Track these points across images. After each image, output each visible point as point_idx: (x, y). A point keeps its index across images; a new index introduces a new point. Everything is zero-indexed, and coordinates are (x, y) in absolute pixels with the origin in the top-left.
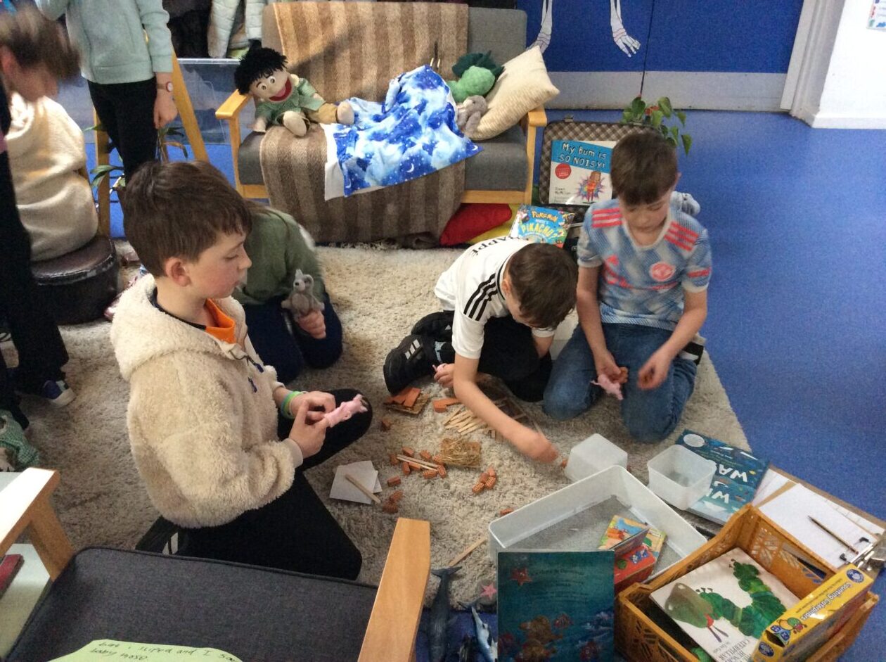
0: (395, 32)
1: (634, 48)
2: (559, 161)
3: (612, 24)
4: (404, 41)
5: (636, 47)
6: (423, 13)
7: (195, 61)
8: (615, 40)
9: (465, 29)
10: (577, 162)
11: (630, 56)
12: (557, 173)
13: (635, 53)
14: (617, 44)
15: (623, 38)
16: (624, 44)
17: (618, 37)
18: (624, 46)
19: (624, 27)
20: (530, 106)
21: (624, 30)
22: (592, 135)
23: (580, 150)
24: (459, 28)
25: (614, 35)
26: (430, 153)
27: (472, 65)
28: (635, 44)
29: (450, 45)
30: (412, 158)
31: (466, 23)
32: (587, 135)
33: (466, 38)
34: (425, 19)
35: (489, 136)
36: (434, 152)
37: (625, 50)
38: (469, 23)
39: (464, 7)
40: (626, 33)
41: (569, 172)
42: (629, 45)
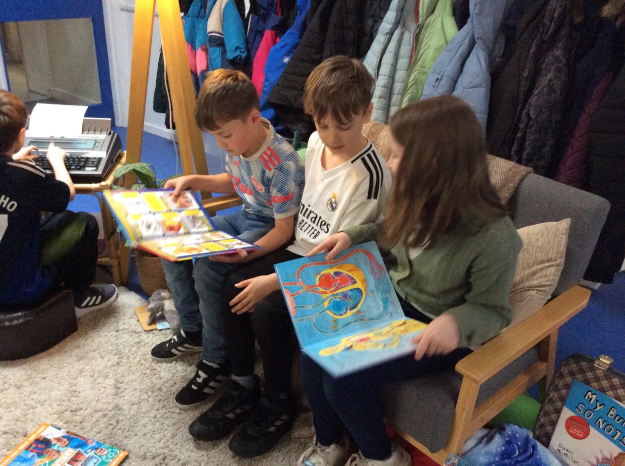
10: (601, 426)
12: (568, 427)
23: (611, 412)
41: (587, 434)
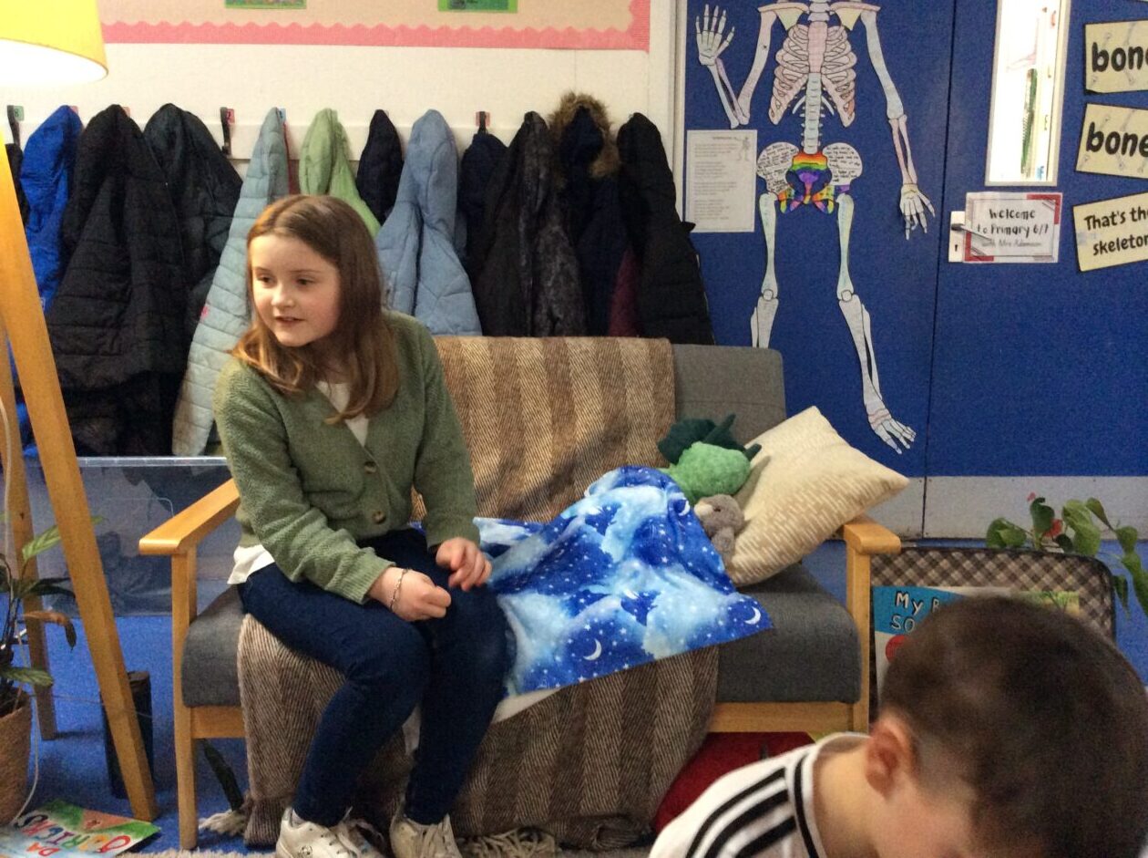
0: (533, 388)
1: (905, 438)
2: (891, 631)
3: (866, 402)
4: (552, 404)
5: (909, 437)
6: (587, 352)
7: (143, 462)
8: (873, 427)
9: (668, 379)
11: (900, 452)
13: (908, 447)
14: (878, 433)
15: (886, 424)
16: (889, 433)
17: (879, 422)
18: (890, 437)
19: (887, 407)
20: (847, 513)
21: (887, 411)
22: (956, 575)
24: (658, 378)
25: (871, 419)
26: (642, 619)
27: (696, 441)
28: (906, 434)
29: (643, 408)
30: (595, 627)
31: (670, 366)
32: (945, 575)
33: (671, 394)
34: (590, 363)
35: (760, 577)
36: (650, 617)
37: (892, 443)
38: (676, 368)
39: (663, 344)
40: (890, 416)
42: (897, 435)
